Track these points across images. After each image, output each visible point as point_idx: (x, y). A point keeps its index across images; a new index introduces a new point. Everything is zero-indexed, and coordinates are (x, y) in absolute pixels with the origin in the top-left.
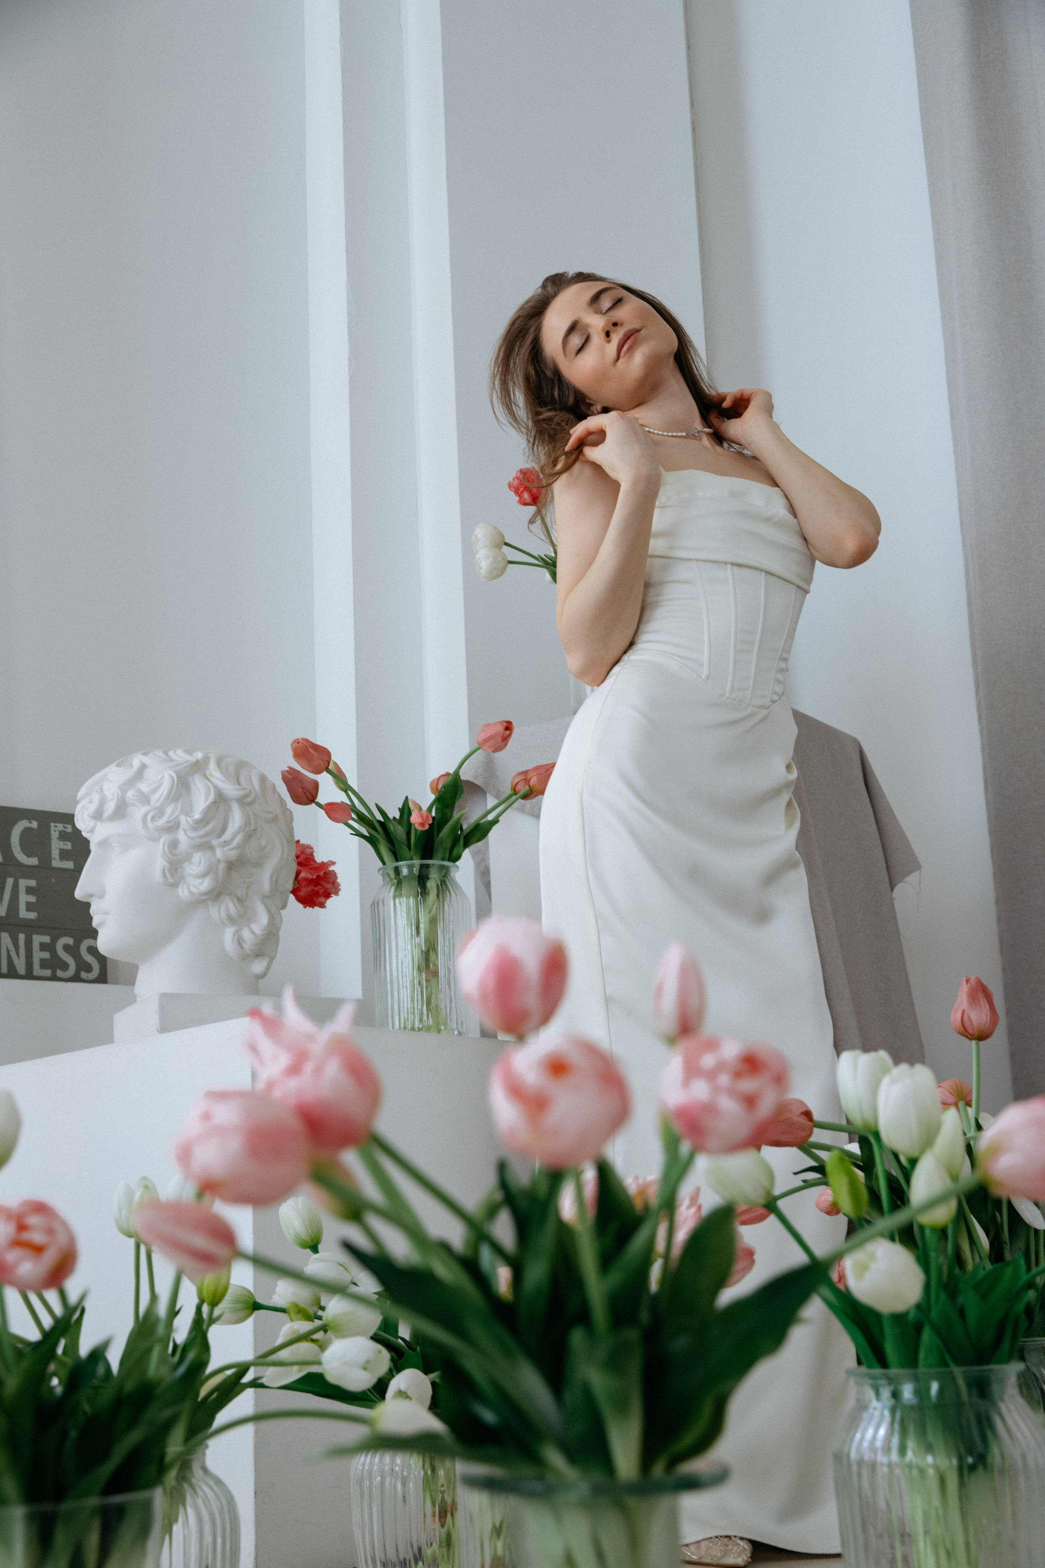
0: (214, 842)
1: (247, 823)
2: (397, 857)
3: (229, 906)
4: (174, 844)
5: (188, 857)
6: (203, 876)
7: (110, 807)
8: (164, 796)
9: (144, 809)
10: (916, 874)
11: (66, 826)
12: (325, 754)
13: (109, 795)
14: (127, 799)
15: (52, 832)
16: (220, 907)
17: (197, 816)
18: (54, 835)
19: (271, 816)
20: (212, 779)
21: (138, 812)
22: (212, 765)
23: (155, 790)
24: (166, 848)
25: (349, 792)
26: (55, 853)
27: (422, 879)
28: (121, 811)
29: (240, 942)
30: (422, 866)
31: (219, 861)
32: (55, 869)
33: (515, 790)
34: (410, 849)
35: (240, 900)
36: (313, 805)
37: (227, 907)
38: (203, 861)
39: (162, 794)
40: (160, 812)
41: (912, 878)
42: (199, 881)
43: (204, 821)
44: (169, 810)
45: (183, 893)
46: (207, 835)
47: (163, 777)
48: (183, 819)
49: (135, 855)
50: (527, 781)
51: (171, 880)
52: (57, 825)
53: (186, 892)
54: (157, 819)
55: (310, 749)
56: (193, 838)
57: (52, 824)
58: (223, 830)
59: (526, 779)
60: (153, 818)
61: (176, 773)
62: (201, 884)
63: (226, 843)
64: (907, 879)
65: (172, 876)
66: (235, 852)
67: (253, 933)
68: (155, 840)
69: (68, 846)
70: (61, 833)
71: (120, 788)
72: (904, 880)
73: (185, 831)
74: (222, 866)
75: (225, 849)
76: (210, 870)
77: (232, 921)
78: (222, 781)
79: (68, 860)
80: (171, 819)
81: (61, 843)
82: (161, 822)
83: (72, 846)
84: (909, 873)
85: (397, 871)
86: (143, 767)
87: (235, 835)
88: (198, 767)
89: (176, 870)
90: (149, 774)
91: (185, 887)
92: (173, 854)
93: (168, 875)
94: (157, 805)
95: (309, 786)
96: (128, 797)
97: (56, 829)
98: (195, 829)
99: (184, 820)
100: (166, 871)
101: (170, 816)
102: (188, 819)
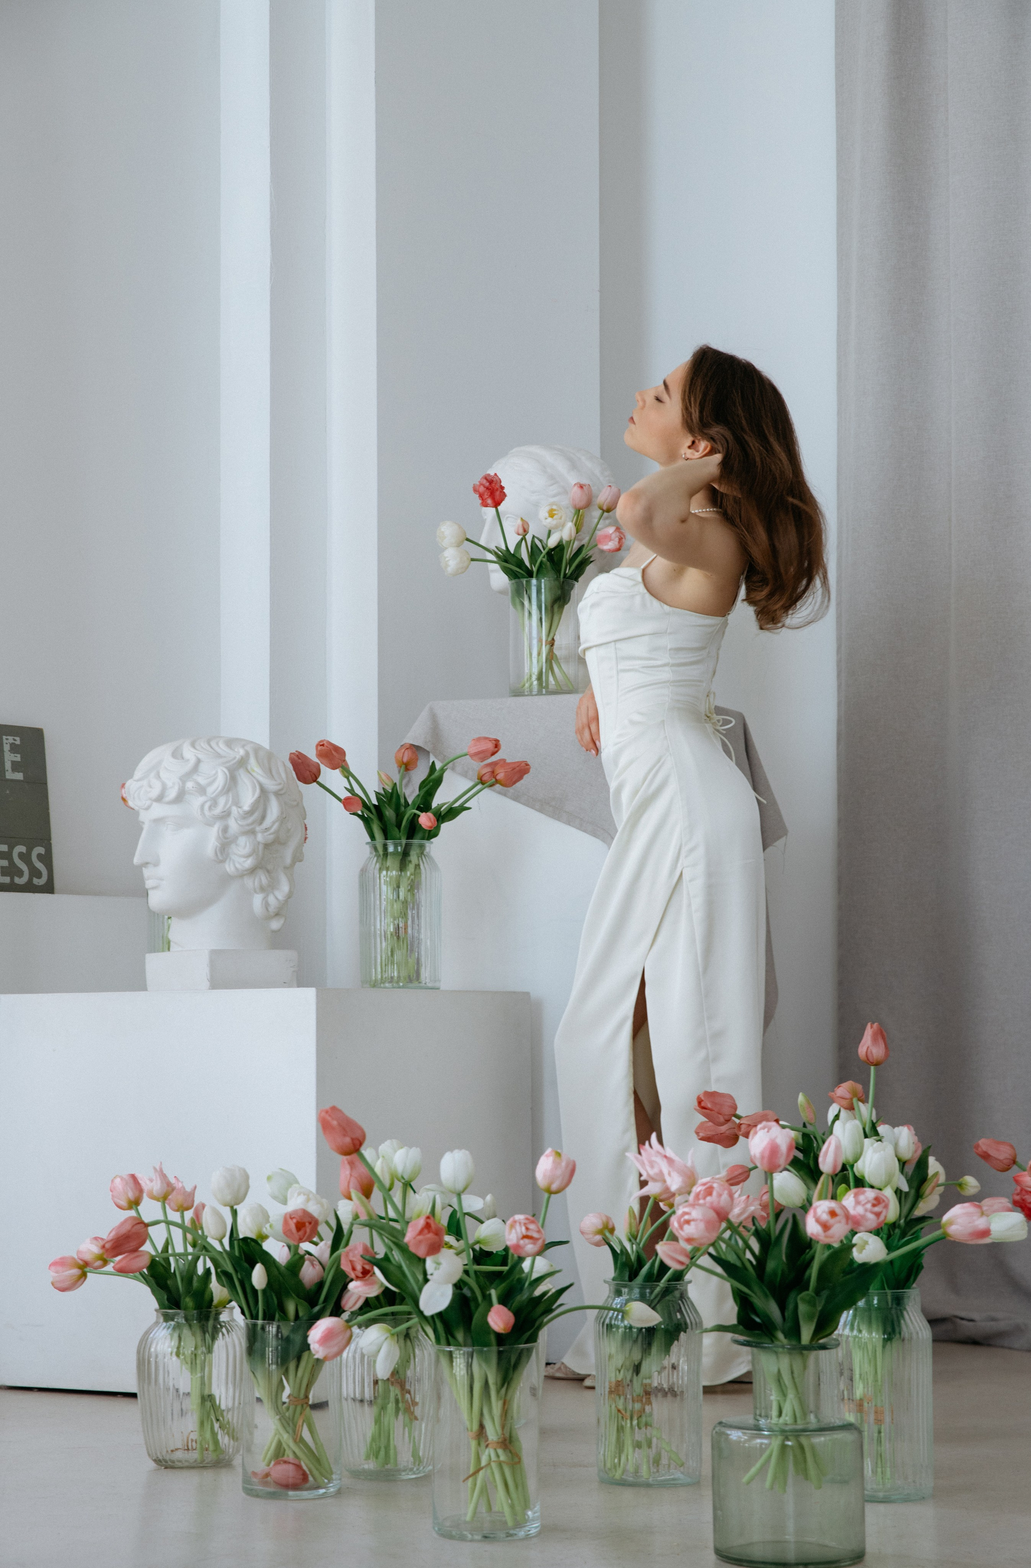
0: (258, 829)
1: (282, 813)
2: (386, 835)
3: (263, 878)
4: (225, 829)
5: (234, 840)
6: (248, 856)
7: (172, 794)
8: (220, 788)
9: (202, 799)
10: (784, 838)
11: (15, 738)
12: (341, 752)
13: (169, 784)
14: (186, 789)
15: (5, 745)
16: (255, 879)
17: (246, 808)
18: (7, 748)
19: (295, 803)
20: (254, 774)
21: (196, 802)
22: (252, 761)
23: (210, 784)
24: (220, 832)
25: (351, 778)
26: (8, 766)
27: (406, 854)
28: (180, 798)
29: (266, 905)
30: (406, 844)
31: (259, 843)
32: (8, 780)
33: (481, 780)
34: (400, 832)
35: (268, 871)
36: (315, 783)
37: (260, 879)
38: (248, 844)
39: (218, 788)
40: (214, 803)
41: (780, 843)
42: (245, 859)
43: (250, 813)
44: (222, 801)
45: (229, 868)
46: (252, 823)
47: (217, 772)
48: (234, 809)
49: (188, 834)
50: (493, 773)
51: (221, 858)
52: (8, 737)
53: (233, 869)
54: (213, 808)
55: (333, 752)
56: (242, 826)
57: (4, 737)
58: (263, 818)
59: (493, 772)
60: (210, 808)
61: (226, 768)
62: (246, 861)
63: (267, 829)
64: (776, 844)
65: (222, 854)
66: (272, 837)
67: (277, 898)
68: (210, 825)
69: (18, 758)
70: (12, 745)
71: (180, 779)
72: (774, 844)
73: (236, 820)
74: (261, 847)
75: (265, 834)
76: (254, 852)
77: (262, 889)
78: (262, 776)
79: (19, 772)
80: (225, 809)
81: (12, 755)
82: (218, 811)
83: (21, 758)
84: (780, 837)
85: (385, 847)
86: (199, 761)
87: (274, 823)
88: (242, 762)
89: (224, 849)
90: (203, 767)
91: (232, 865)
92: (227, 838)
93: (219, 854)
94: (212, 796)
95: (314, 770)
96: (188, 788)
97: (7, 741)
98: (244, 818)
99: (236, 812)
100: (217, 850)
101: (225, 806)
102: (239, 810)
